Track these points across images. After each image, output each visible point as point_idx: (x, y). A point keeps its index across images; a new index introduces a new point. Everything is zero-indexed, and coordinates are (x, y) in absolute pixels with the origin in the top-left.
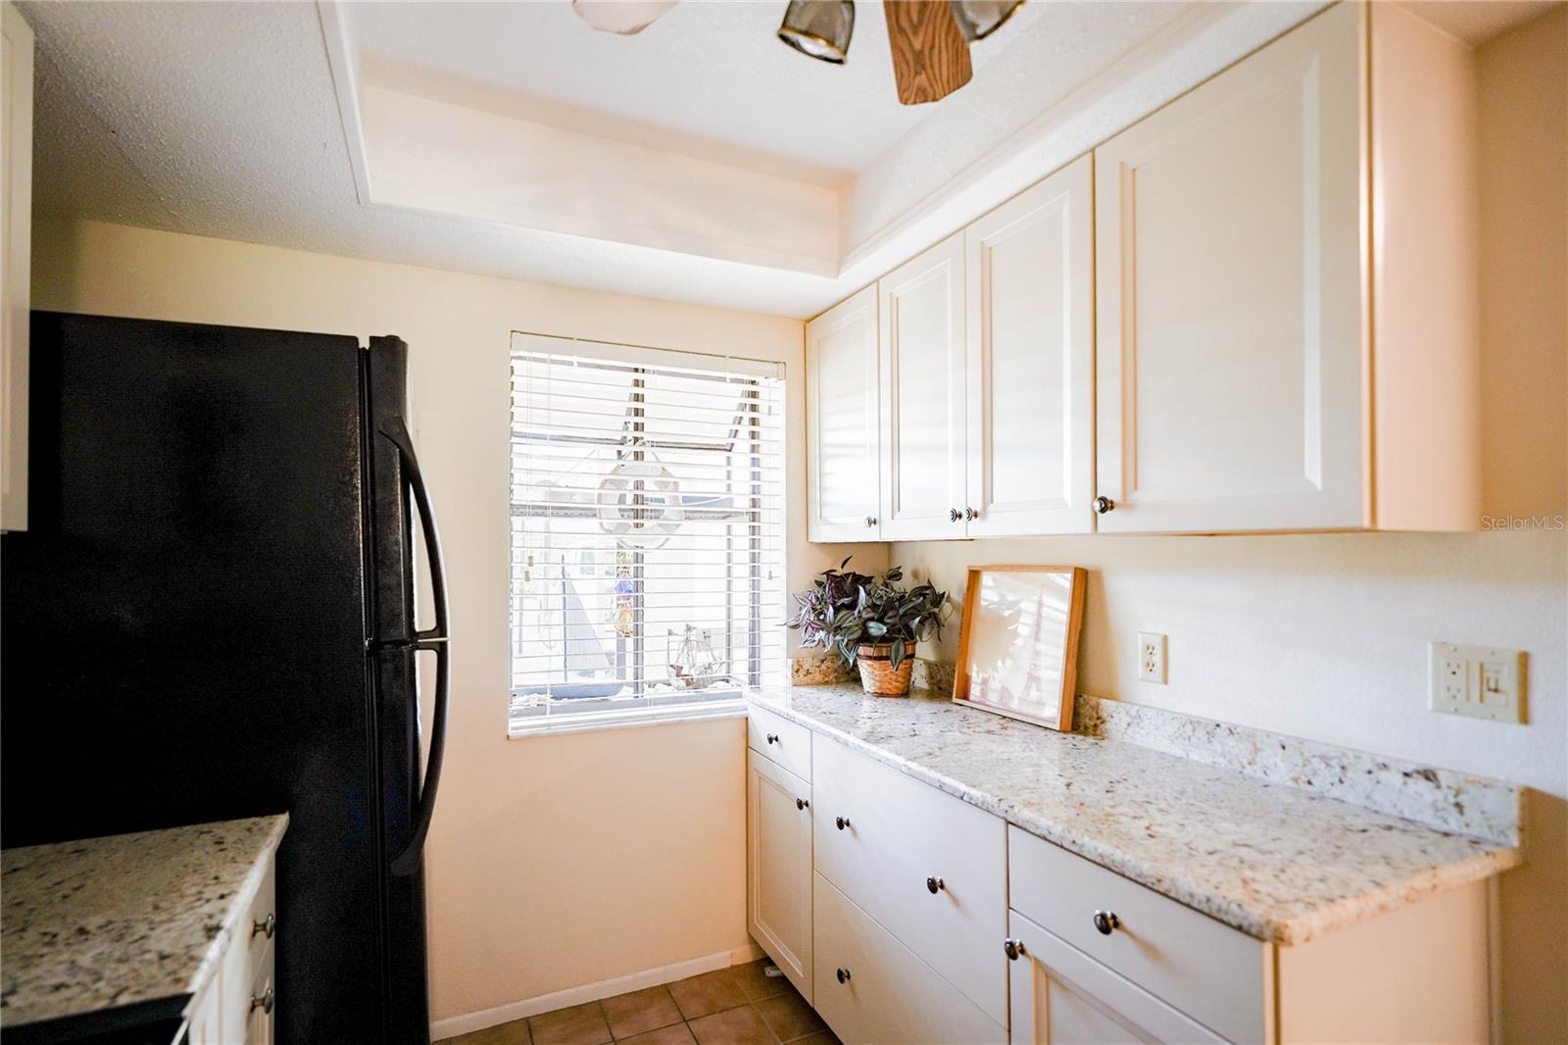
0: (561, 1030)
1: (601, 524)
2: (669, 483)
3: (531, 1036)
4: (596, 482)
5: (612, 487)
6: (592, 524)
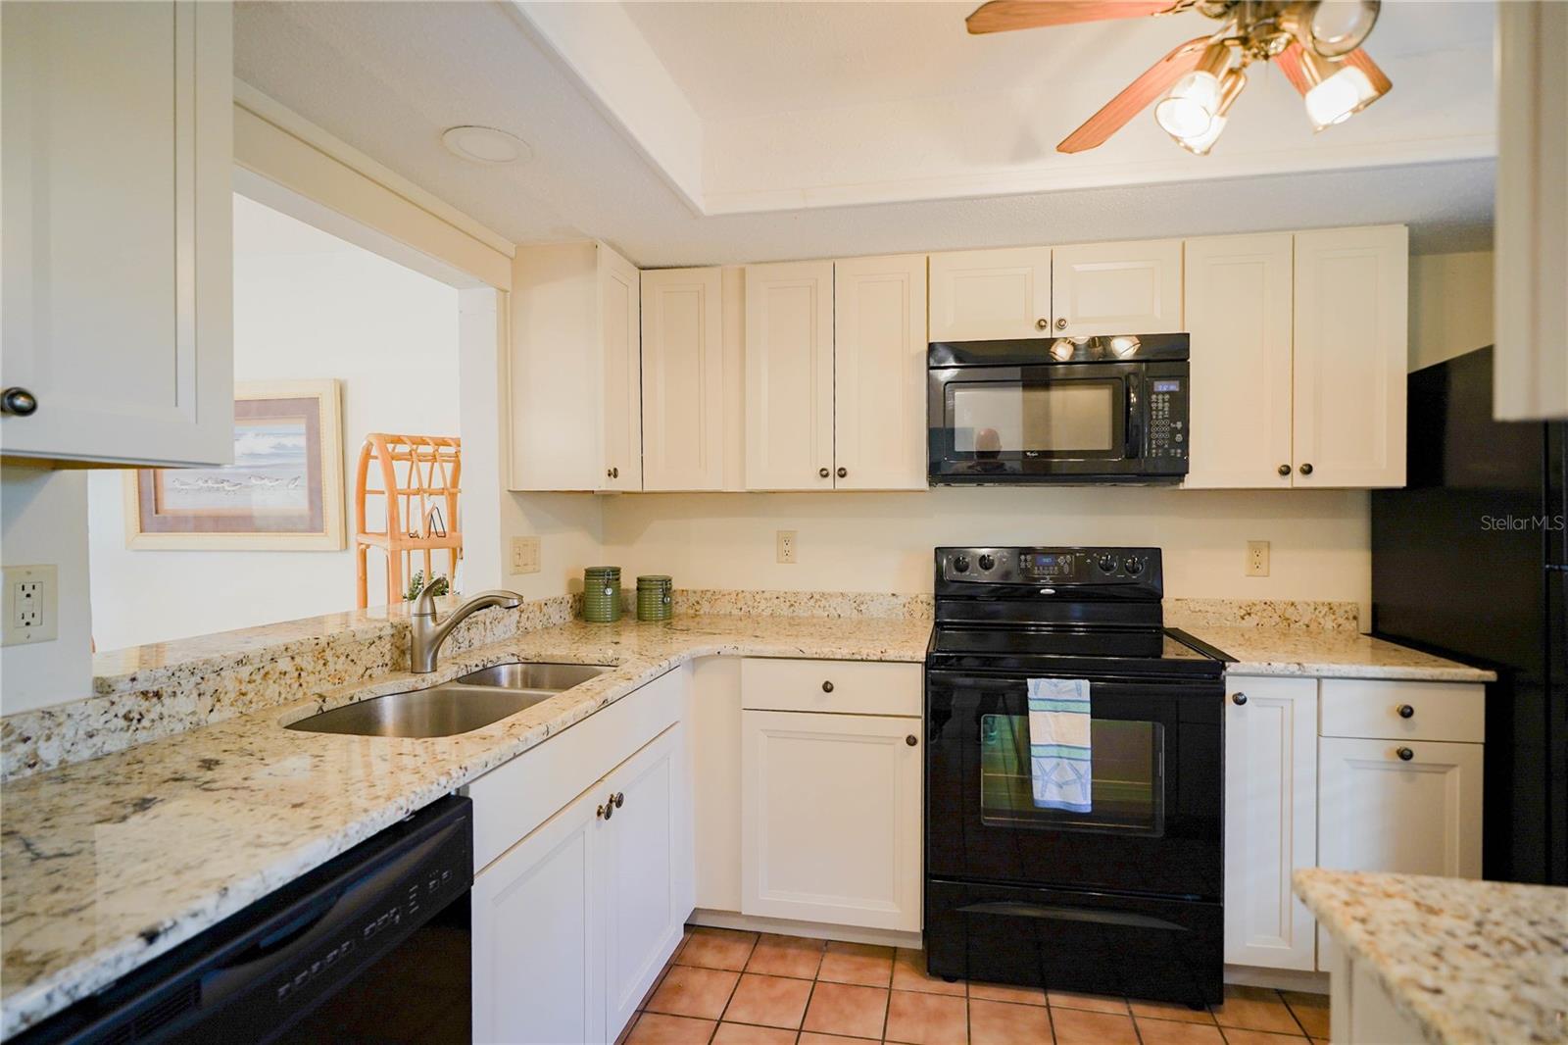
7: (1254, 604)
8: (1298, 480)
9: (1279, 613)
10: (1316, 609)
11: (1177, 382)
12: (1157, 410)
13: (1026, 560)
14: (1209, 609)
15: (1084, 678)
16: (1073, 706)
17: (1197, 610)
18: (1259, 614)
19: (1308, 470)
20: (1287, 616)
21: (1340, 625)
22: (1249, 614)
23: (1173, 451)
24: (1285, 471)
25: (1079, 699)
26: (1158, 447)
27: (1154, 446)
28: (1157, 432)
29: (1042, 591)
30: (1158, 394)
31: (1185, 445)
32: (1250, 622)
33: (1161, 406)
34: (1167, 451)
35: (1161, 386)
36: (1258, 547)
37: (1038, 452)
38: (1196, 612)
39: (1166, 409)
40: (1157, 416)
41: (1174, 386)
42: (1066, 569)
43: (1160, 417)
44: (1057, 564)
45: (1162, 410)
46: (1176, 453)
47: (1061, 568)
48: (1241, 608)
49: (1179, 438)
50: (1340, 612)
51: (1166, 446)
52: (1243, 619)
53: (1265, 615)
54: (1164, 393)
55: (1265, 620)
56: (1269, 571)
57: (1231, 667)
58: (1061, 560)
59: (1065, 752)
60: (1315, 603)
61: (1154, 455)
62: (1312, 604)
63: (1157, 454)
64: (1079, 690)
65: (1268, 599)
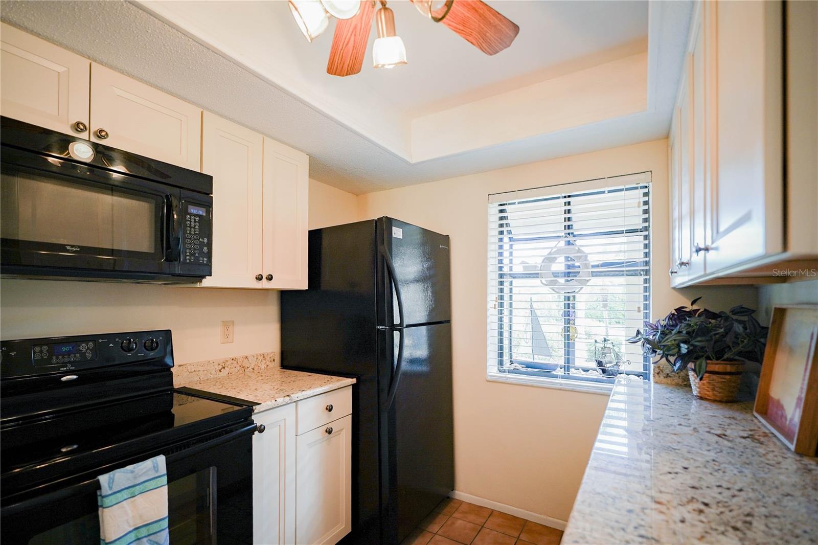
0: (502, 522)
1: (541, 281)
2: (581, 256)
3: (489, 517)
4: (540, 260)
5: (547, 261)
6: (536, 282)
7: (227, 361)
8: (265, 284)
9: (240, 364)
10: (257, 358)
11: (204, 209)
12: (190, 227)
13: (41, 352)
14: (200, 368)
15: (158, 454)
16: (152, 484)
17: (193, 371)
18: (229, 367)
19: (270, 278)
20: (244, 365)
21: (268, 365)
22: (224, 368)
23: (201, 259)
24: (259, 278)
25: (157, 475)
26: (191, 255)
27: (188, 254)
28: (190, 244)
29: (64, 379)
30: (191, 214)
31: (209, 255)
32: (225, 372)
33: (193, 224)
34: (197, 259)
35: (193, 210)
36: (228, 325)
37: (79, 247)
38: (192, 372)
39: (197, 227)
40: (190, 231)
41: (202, 212)
42: (89, 355)
43: (193, 233)
44: (80, 351)
45: (194, 228)
46: (203, 261)
47: (83, 354)
48: (219, 364)
49: (205, 249)
50: (268, 358)
51: (197, 255)
52: (220, 371)
53: (232, 366)
54: (196, 215)
55: (232, 370)
56: (233, 340)
57: (257, 409)
58: (83, 347)
59: (144, 532)
60: (257, 355)
61: (188, 261)
62: (255, 356)
63: (190, 260)
64: (156, 468)
65: (233, 356)
